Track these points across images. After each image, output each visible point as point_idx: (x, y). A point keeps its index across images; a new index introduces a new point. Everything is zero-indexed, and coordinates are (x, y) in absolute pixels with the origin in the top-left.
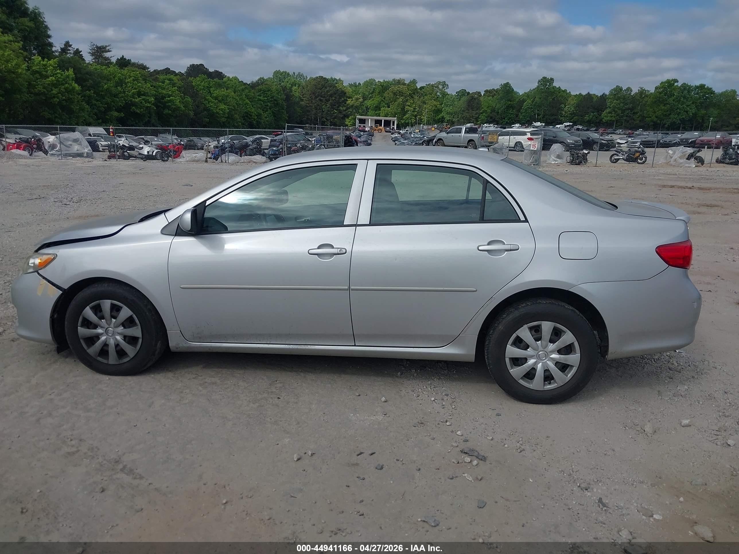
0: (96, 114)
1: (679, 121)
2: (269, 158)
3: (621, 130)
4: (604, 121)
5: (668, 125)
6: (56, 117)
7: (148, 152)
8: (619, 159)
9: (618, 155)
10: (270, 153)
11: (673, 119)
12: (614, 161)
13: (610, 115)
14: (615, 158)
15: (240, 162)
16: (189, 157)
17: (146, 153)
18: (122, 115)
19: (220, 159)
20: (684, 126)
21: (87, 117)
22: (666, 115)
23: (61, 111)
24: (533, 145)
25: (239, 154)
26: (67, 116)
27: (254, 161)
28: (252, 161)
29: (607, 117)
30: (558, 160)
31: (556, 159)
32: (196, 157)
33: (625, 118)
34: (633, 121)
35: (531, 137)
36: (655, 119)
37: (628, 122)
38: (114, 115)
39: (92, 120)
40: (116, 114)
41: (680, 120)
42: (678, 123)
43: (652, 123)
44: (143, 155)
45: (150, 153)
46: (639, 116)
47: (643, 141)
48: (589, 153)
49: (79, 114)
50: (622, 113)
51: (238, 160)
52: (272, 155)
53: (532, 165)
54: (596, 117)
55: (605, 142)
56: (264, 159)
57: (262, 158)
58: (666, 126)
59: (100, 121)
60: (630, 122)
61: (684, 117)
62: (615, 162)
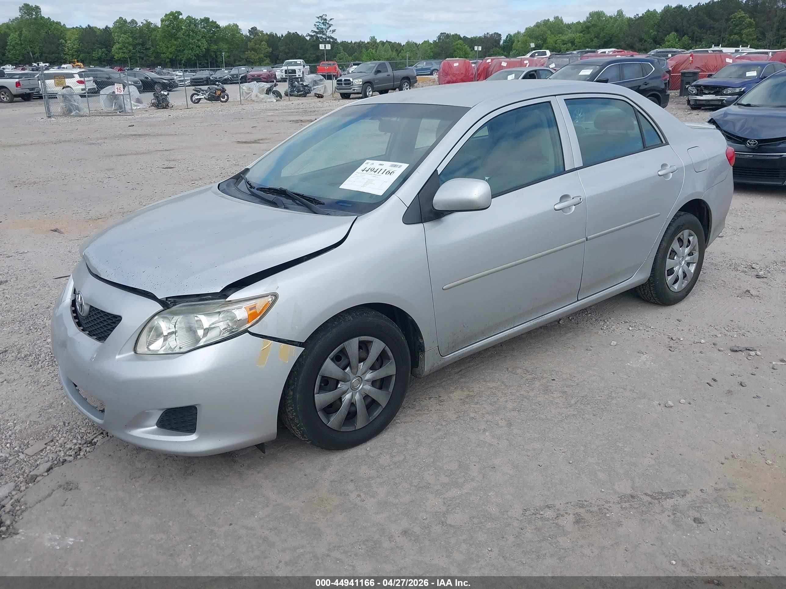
1: (194, 58)
3: (138, 68)
4: (116, 58)
5: (185, 62)
8: (200, 99)
9: (198, 95)
11: (188, 55)
12: (196, 101)
13: (121, 51)
14: (197, 98)
20: (200, 62)
22: (180, 50)
24: (117, 88)
29: (119, 54)
30: (139, 104)
31: (136, 104)
33: (138, 55)
34: (148, 58)
35: (82, 79)
36: (170, 56)
37: (142, 58)
41: (195, 56)
42: (193, 59)
43: (168, 60)
46: (153, 53)
47: (193, 79)
48: (168, 94)
50: (133, 49)
53: (118, 113)
54: (106, 54)
55: (166, 81)
58: (183, 62)
60: (145, 58)
61: (197, 52)
62: (197, 103)
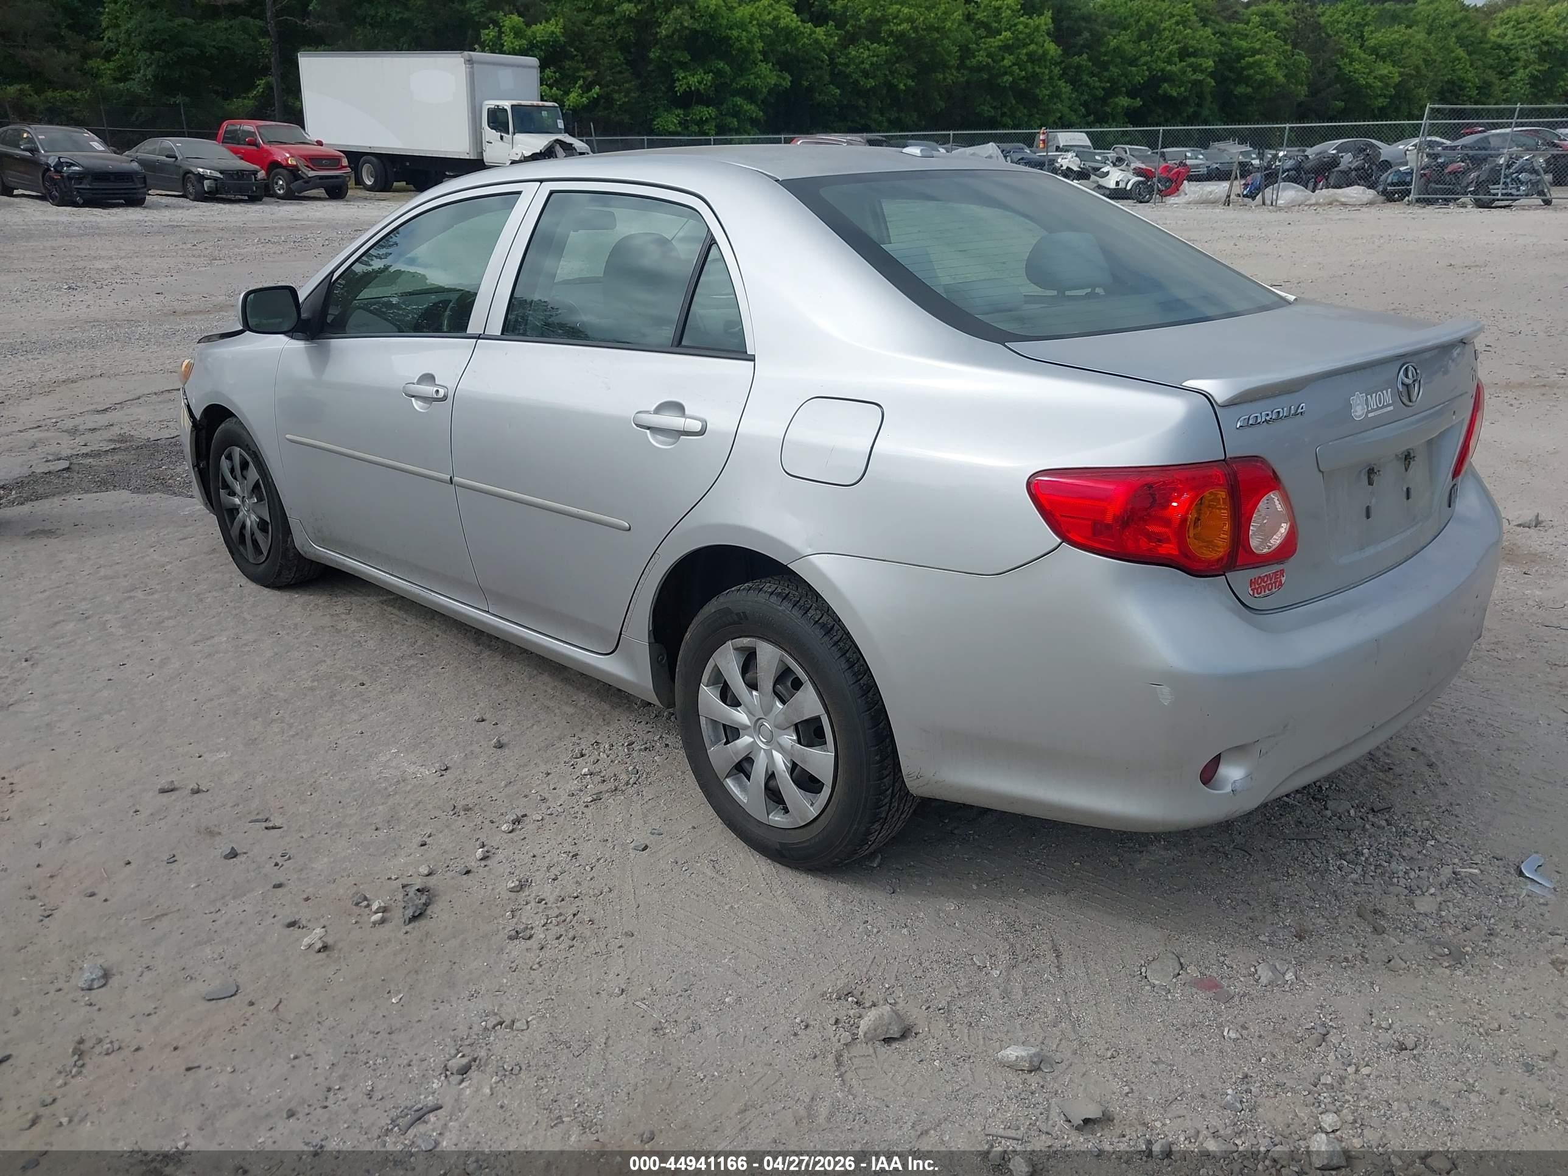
0: (1085, 104)
2: (1384, 192)
6: (1003, 114)
7: (1117, 183)
10: (1389, 181)
15: (1308, 202)
16: (1195, 193)
17: (1112, 185)
18: (1138, 102)
19: (1259, 197)
21: (1066, 110)
23: (1014, 102)
25: (1311, 185)
26: (1025, 111)
27: (1343, 200)
28: (1337, 201)
32: (1211, 193)
38: (1121, 103)
39: (1075, 117)
40: (1124, 101)
44: (1106, 188)
45: (1122, 185)
49: (1051, 105)
51: (1302, 198)
52: (1392, 184)
56: (1371, 194)
57: (1364, 193)
59: (1092, 118)
